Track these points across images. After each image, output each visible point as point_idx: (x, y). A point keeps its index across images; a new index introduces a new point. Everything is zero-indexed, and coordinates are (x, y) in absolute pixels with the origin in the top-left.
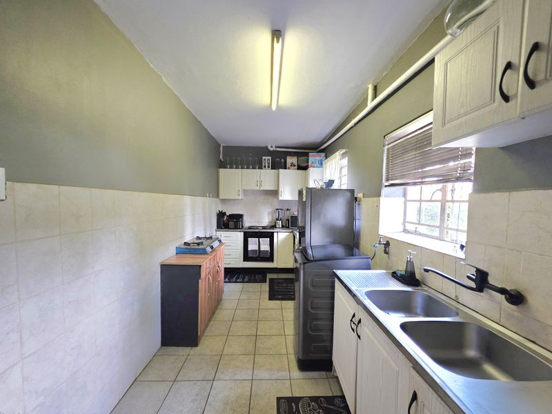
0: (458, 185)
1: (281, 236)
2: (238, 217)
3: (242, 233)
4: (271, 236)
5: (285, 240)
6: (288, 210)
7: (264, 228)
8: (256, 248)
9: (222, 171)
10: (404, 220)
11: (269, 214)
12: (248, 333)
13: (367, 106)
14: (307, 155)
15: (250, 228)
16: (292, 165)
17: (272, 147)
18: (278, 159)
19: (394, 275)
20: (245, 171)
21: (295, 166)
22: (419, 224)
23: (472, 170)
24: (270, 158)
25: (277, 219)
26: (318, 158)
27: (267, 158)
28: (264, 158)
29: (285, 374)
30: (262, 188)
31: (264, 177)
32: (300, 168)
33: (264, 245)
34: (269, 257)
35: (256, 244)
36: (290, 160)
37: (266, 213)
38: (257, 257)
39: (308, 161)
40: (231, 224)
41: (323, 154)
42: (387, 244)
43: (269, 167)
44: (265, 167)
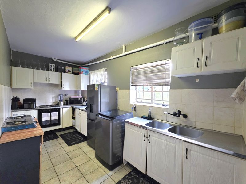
0: (166, 87)
1: (65, 110)
2: (33, 101)
3: (36, 111)
4: (58, 110)
5: (68, 112)
6: (66, 95)
7: (50, 106)
8: (48, 118)
9: (14, 68)
10: (136, 98)
11: (53, 97)
12: (71, 168)
13: (122, 53)
14: (79, 67)
15: (41, 107)
16: (69, 71)
17: (55, 59)
18: (60, 67)
19: (143, 117)
20: (36, 71)
21: (70, 72)
22: (143, 99)
23: (170, 83)
24: (55, 65)
25: (59, 101)
26: (85, 70)
27: (52, 65)
28: (50, 64)
29: (106, 176)
30: (50, 83)
31: (52, 77)
32: (73, 73)
33: (54, 116)
34: (58, 123)
35: (48, 116)
36: (67, 68)
37: (51, 97)
38: (49, 124)
39: (79, 70)
40: (26, 106)
41: (88, 68)
42: (135, 107)
43: (54, 70)
44: (51, 70)
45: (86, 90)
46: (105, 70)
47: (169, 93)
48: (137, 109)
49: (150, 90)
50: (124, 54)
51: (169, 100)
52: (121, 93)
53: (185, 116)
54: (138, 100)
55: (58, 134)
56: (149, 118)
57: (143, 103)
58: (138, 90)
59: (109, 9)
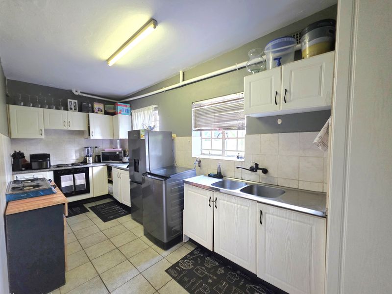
0: (240, 131)
1: (96, 170)
2: (46, 157)
3: (52, 173)
4: (86, 171)
5: (100, 172)
6: (96, 147)
7: (73, 165)
8: (71, 183)
9: (12, 107)
10: (201, 148)
11: (76, 152)
12: (109, 250)
13: (179, 82)
14: (114, 104)
15: (58, 166)
16: (99, 110)
17: (76, 91)
18: (85, 104)
19: (210, 176)
20: (47, 111)
21: (102, 111)
22: (211, 150)
23: (246, 125)
24: (76, 101)
25: (87, 156)
26: (125, 108)
27: (73, 101)
28: (69, 100)
29: (158, 258)
30: (70, 129)
31: (74, 119)
32: (106, 113)
33: (79, 179)
34: (86, 189)
35: (70, 180)
36: (97, 106)
37: (74, 151)
38: (73, 192)
39: (115, 109)
40: (35, 165)
41: (128, 105)
42: (200, 162)
43: (75, 109)
44: (71, 109)
45: (127, 138)
46: (156, 109)
47: (244, 140)
48: (202, 164)
49: (221, 136)
50: (181, 83)
51: (244, 150)
52: (179, 141)
53: (265, 171)
54: (204, 152)
55: (87, 206)
56: (219, 175)
57: (212, 155)
58: (203, 136)
59: (154, 21)
